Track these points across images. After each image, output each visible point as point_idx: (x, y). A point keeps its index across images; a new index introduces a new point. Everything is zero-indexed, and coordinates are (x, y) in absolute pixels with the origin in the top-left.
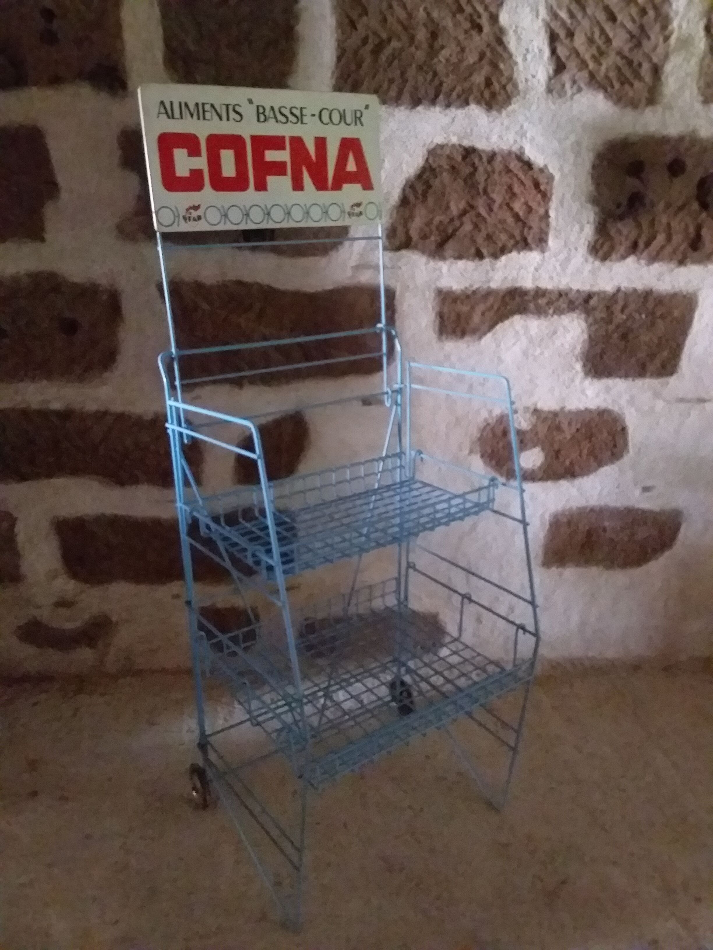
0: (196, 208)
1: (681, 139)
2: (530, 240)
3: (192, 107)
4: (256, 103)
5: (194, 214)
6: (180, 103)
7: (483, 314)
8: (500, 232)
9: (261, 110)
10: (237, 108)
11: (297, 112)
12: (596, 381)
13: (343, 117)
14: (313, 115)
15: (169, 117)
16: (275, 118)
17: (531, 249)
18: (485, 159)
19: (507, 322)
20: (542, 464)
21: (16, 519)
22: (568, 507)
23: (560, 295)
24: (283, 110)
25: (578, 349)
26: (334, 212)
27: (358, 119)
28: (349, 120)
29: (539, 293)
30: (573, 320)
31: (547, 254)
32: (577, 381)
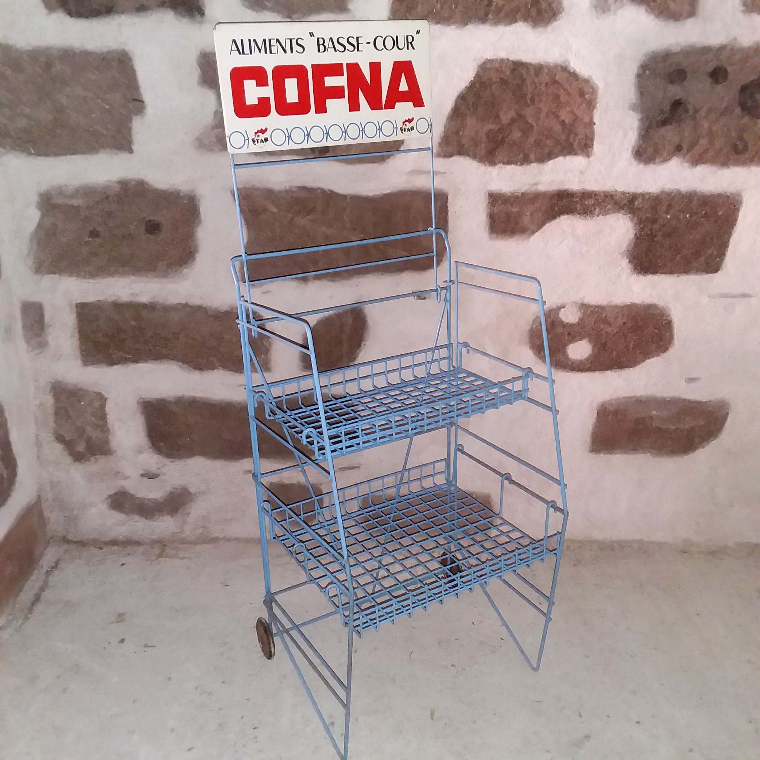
0: (263, 131)
1: (722, 48)
2: (575, 146)
3: (260, 43)
4: (316, 36)
5: (262, 137)
6: (250, 41)
7: (531, 215)
8: (547, 139)
9: (321, 42)
10: (300, 41)
11: (354, 42)
12: (641, 277)
13: (395, 42)
14: (368, 43)
15: (240, 53)
16: (334, 47)
17: (576, 154)
18: (532, 72)
19: (555, 222)
20: (590, 356)
21: (106, 399)
22: (615, 397)
23: (606, 196)
24: (341, 40)
25: (624, 246)
26: (387, 129)
27: (409, 43)
28: (401, 45)
29: (586, 195)
30: (619, 220)
31: (592, 159)
32: (624, 277)
